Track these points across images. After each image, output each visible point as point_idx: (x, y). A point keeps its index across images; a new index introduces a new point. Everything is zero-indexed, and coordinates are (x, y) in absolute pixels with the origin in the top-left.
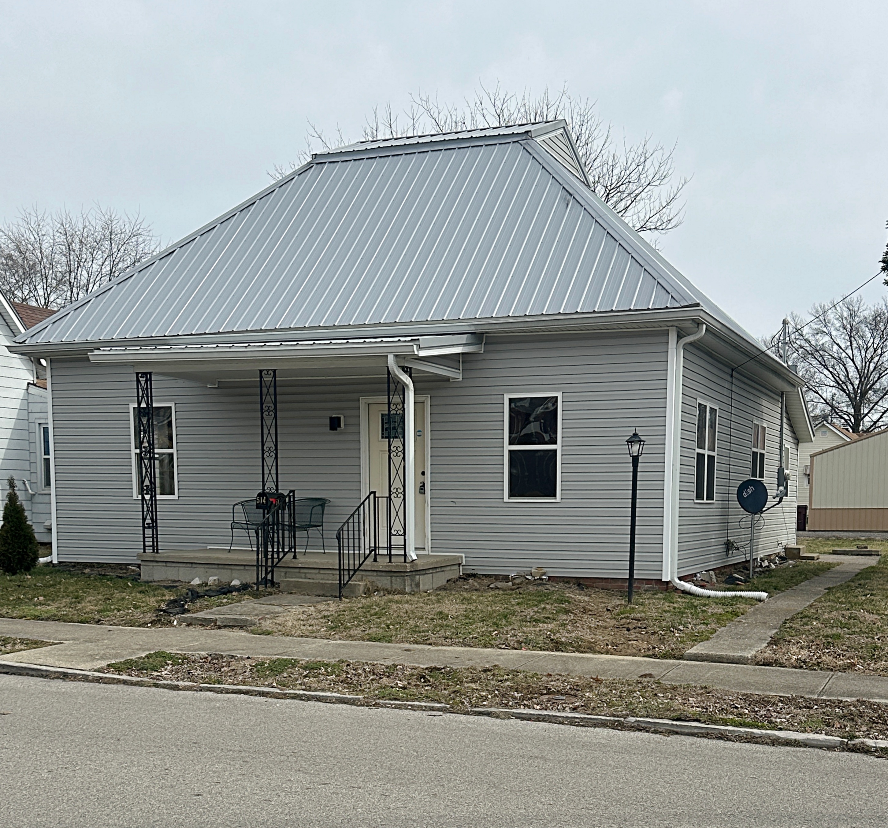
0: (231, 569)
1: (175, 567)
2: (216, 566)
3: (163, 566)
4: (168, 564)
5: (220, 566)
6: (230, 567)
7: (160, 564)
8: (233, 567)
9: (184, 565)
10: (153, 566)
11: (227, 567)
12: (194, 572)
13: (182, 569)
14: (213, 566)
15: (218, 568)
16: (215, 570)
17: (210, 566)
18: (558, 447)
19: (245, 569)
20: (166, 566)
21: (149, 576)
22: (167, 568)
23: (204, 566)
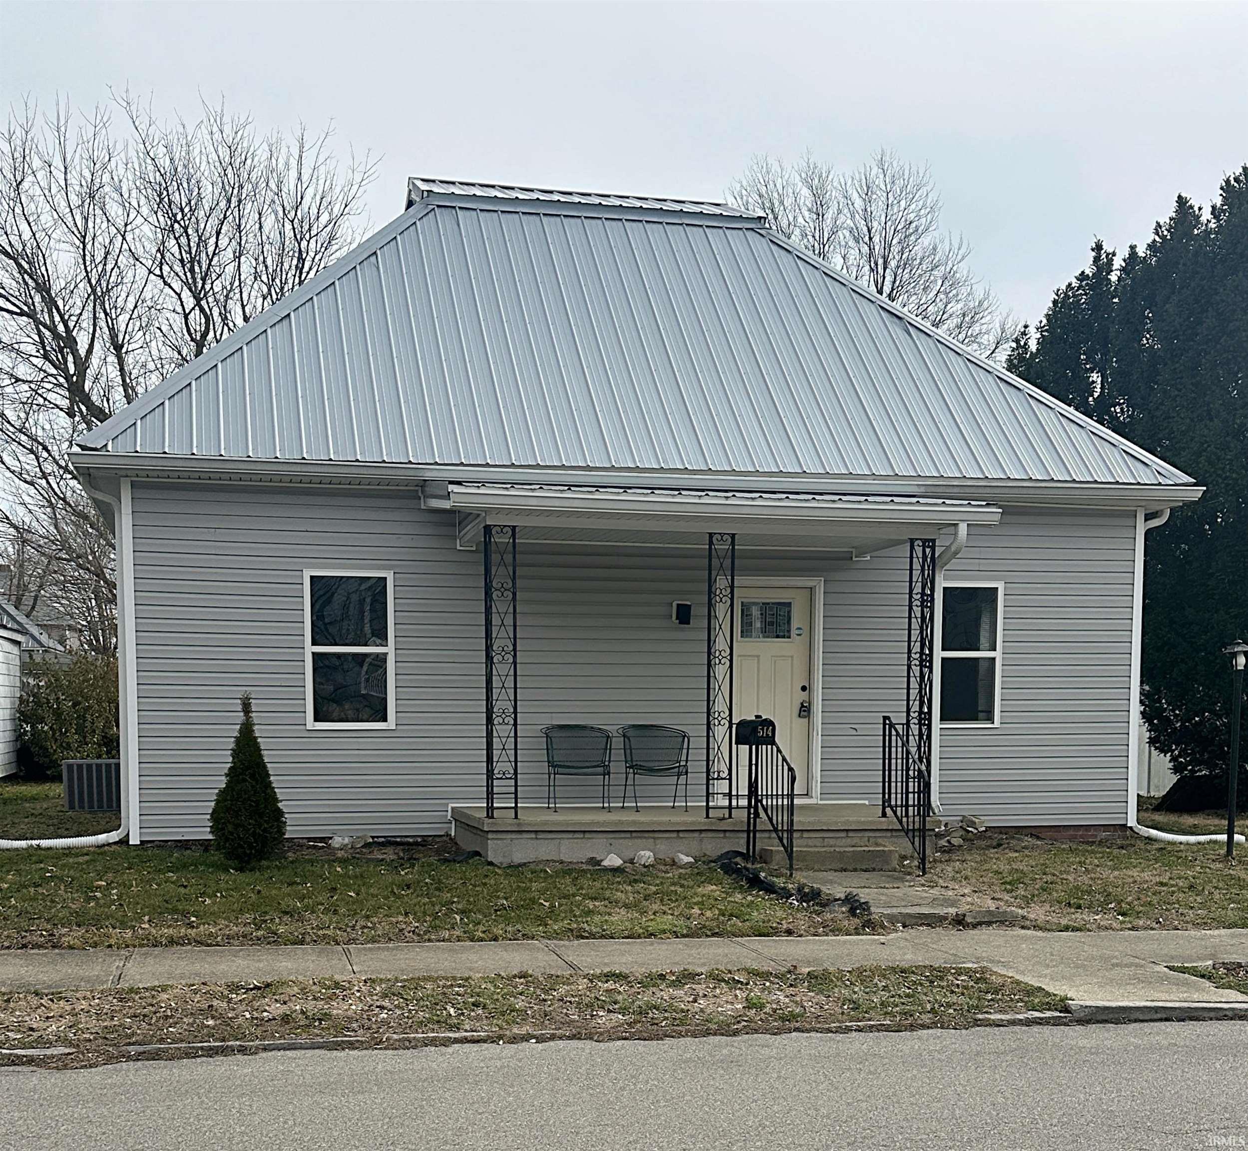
0: (654, 838)
1: (552, 839)
2: (628, 835)
3: (532, 839)
4: (541, 836)
5: (634, 835)
6: (651, 835)
7: (525, 836)
8: (657, 835)
9: (570, 836)
10: (512, 840)
11: (646, 835)
12: (589, 844)
13: (567, 842)
14: (623, 835)
15: (631, 838)
16: (627, 840)
17: (617, 835)
18: (997, 654)
19: (678, 837)
20: (537, 838)
21: (504, 856)
22: (538, 842)
23: (605, 835)
